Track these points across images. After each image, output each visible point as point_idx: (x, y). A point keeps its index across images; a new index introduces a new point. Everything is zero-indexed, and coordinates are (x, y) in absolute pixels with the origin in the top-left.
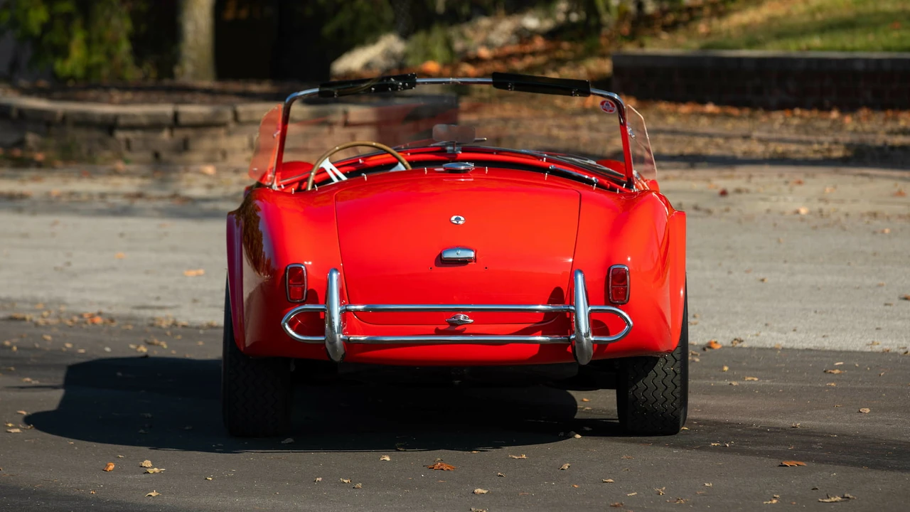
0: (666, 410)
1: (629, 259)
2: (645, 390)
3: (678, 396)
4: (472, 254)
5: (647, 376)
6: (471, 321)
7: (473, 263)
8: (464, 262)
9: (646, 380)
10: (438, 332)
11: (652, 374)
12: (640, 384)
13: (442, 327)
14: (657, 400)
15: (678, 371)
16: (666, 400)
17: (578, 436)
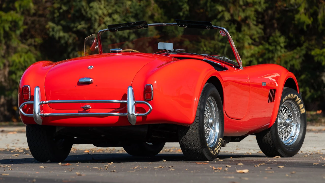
0: (196, 149)
1: (155, 82)
2: (186, 141)
3: (199, 143)
4: (90, 80)
5: (185, 135)
6: (91, 107)
7: (92, 84)
8: (88, 83)
9: (186, 136)
10: (79, 112)
11: (187, 134)
12: (183, 138)
13: (80, 110)
14: (191, 145)
15: (198, 132)
16: (195, 145)
17: (165, 161)
